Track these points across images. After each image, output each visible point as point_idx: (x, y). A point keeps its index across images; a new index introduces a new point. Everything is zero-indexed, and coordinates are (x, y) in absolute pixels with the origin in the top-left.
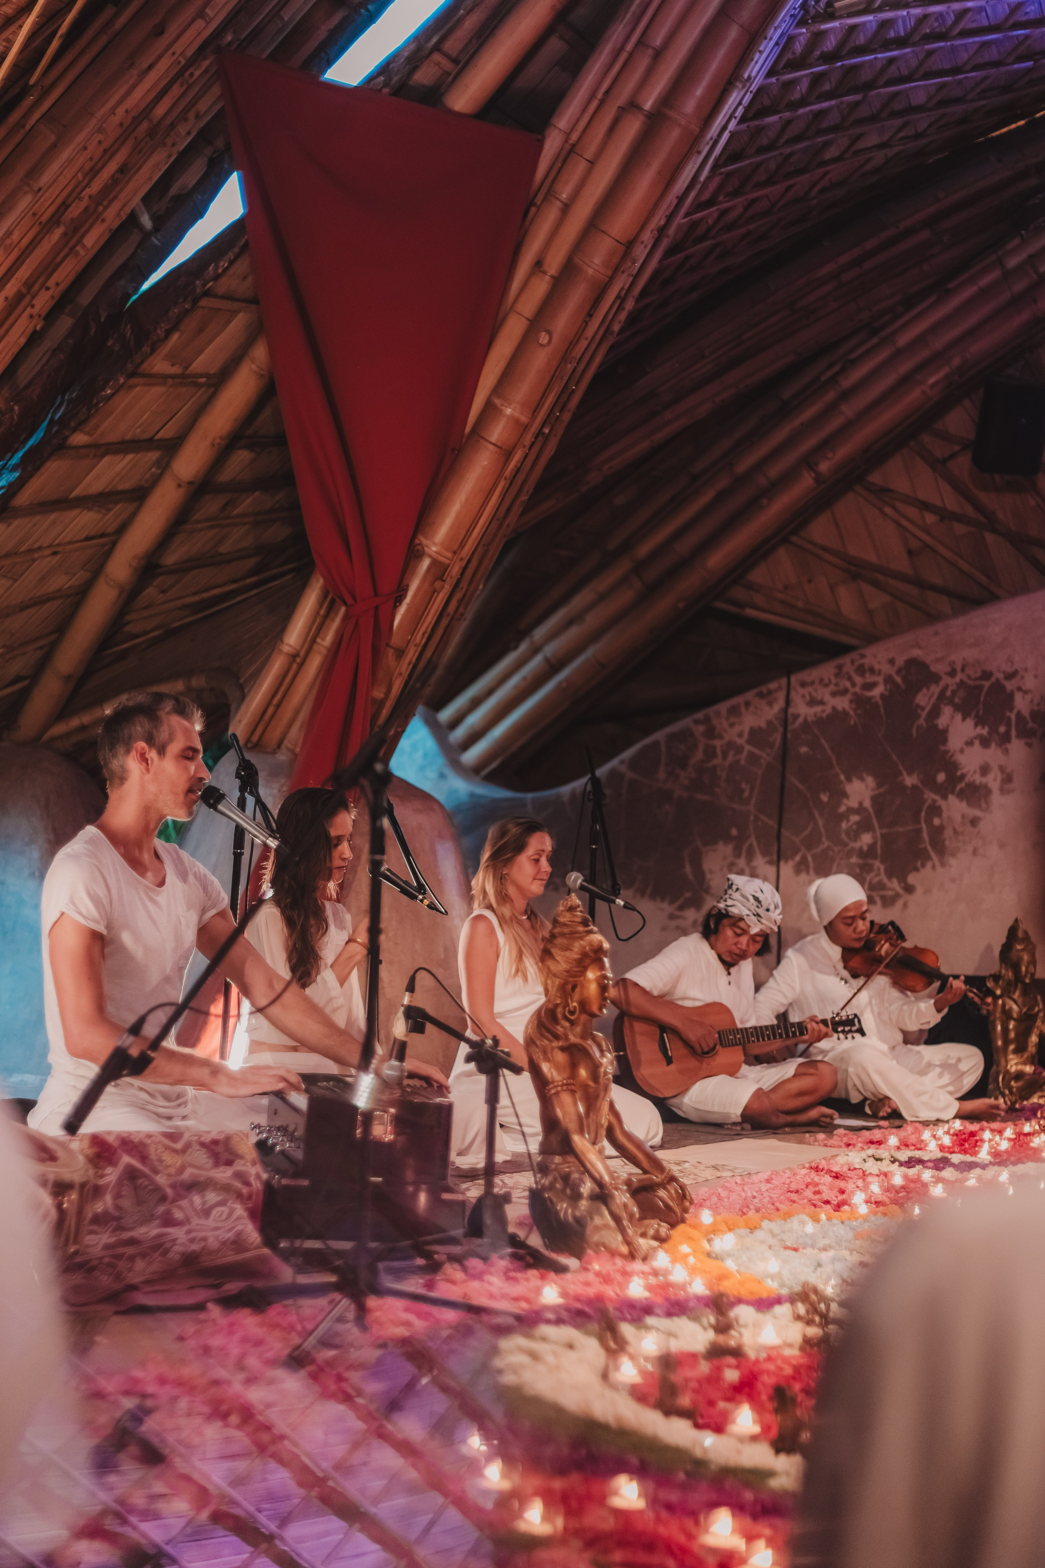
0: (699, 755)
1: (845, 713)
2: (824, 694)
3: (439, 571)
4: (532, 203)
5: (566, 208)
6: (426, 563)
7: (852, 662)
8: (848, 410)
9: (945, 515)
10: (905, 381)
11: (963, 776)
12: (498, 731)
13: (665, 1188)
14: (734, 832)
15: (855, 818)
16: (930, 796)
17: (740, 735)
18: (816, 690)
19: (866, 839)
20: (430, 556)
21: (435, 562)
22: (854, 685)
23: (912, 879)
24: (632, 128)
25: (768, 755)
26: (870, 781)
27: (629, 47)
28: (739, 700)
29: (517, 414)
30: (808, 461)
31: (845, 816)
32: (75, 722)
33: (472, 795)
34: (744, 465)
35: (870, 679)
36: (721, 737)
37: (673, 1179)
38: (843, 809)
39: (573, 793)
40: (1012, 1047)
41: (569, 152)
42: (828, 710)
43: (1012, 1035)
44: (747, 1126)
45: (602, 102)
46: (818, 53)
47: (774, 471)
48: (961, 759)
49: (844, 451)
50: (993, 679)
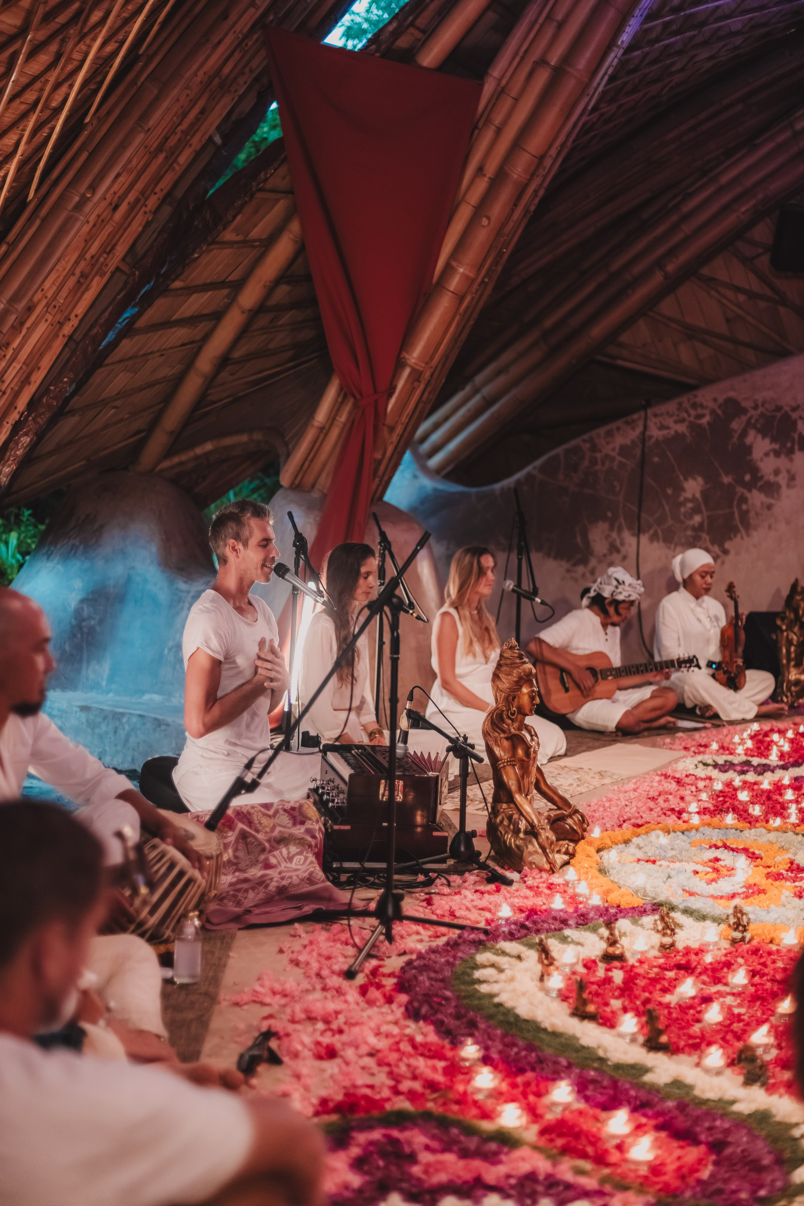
0: (586, 463)
1: (683, 434)
2: (670, 422)
3: (416, 375)
4: (476, 127)
5: (499, 131)
6: (407, 372)
7: (689, 400)
8: (687, 229)
9: (751, 295)
10: (726, 209)
11: (762, 477)
12: (452, 446)
13: (571, 818)
14: (609, 514)
15: (690, 505)
16: (740, 490)
17: (614, 450)
18: (664, 420)
19: (697, 519)
20: (411, 366)
21: (413, 370)
22: (689, 416)
23: (727, 545)
24: (542, 77)
25: (632, 463)
26: (700, 480)
27: (541, 20)
28: (612, 426)
29: (467, 272)
30: (659, 264)
31: (683, 504)
32: (176, 460)
33: (435, 490)
34: (616, 265)
35: (700, 411)
36: (600, 451)
37: (576, 811)
38: (681, 499)
39: (502, 489)
40: (792, 663)
41: (500, 93)
42: (672, 432)
43: (793, 655)
44: (620, 734)
45: (522, 58)
46: (667, 8)
47: (637, 269)
48: (761, 465)
49: (683, 257)
50: (783, 411)
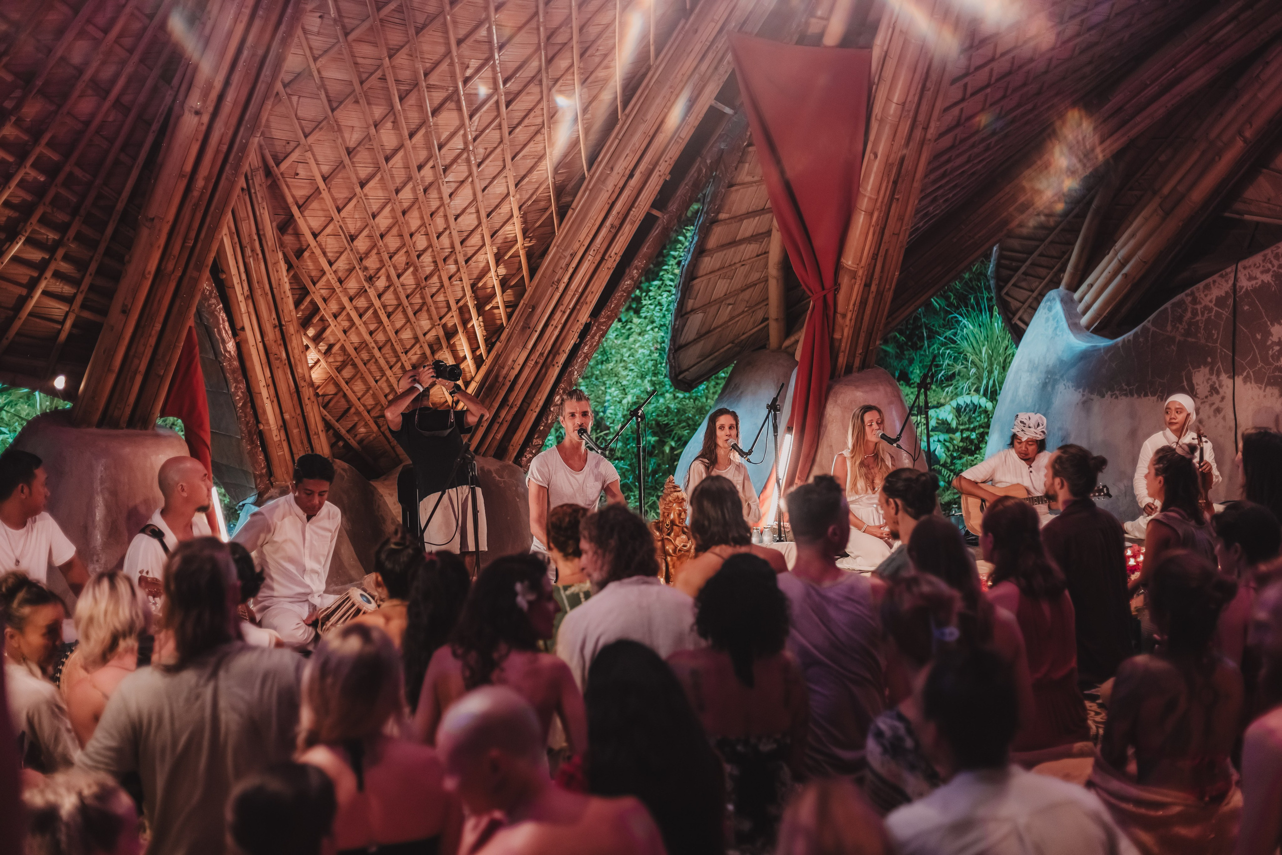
0: (1189, 315)
1: (1269, 284)
2: (1257, 273)
3: (852, 275)
6: (846, 272)
7: (1272, 252)
8: (1262, 96)
14: (1209, 360)
15: (1277, 348)
17: (1211, 301)
18: (1252, 271)
20: (848, 268)
21: (850, 271)
22: (1273, 266)
25: (1226, 312)
28: (1210, 280)
29: (870, 195)
31: (1271, 347)
36: (1200, 303)
38: (1269, 342)
39: (1124, 340)
42: (1260, 283)
47: (1226, 138)
49: (1257, 123)
